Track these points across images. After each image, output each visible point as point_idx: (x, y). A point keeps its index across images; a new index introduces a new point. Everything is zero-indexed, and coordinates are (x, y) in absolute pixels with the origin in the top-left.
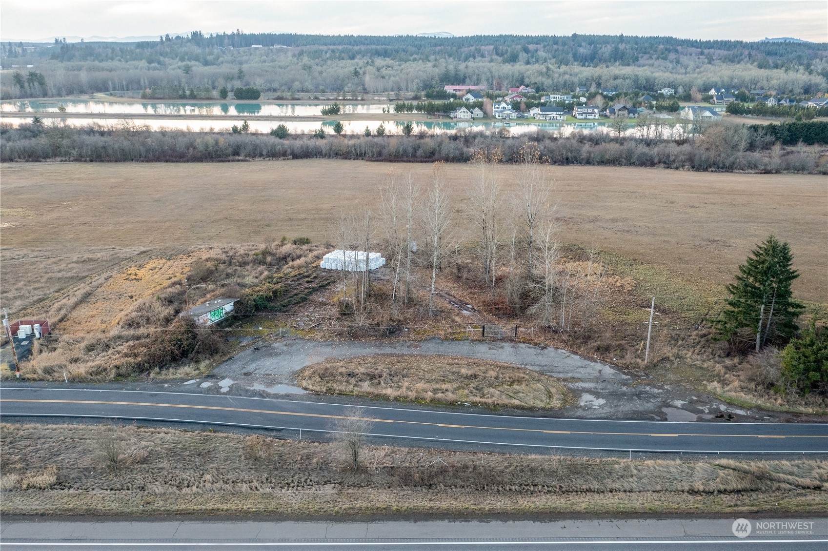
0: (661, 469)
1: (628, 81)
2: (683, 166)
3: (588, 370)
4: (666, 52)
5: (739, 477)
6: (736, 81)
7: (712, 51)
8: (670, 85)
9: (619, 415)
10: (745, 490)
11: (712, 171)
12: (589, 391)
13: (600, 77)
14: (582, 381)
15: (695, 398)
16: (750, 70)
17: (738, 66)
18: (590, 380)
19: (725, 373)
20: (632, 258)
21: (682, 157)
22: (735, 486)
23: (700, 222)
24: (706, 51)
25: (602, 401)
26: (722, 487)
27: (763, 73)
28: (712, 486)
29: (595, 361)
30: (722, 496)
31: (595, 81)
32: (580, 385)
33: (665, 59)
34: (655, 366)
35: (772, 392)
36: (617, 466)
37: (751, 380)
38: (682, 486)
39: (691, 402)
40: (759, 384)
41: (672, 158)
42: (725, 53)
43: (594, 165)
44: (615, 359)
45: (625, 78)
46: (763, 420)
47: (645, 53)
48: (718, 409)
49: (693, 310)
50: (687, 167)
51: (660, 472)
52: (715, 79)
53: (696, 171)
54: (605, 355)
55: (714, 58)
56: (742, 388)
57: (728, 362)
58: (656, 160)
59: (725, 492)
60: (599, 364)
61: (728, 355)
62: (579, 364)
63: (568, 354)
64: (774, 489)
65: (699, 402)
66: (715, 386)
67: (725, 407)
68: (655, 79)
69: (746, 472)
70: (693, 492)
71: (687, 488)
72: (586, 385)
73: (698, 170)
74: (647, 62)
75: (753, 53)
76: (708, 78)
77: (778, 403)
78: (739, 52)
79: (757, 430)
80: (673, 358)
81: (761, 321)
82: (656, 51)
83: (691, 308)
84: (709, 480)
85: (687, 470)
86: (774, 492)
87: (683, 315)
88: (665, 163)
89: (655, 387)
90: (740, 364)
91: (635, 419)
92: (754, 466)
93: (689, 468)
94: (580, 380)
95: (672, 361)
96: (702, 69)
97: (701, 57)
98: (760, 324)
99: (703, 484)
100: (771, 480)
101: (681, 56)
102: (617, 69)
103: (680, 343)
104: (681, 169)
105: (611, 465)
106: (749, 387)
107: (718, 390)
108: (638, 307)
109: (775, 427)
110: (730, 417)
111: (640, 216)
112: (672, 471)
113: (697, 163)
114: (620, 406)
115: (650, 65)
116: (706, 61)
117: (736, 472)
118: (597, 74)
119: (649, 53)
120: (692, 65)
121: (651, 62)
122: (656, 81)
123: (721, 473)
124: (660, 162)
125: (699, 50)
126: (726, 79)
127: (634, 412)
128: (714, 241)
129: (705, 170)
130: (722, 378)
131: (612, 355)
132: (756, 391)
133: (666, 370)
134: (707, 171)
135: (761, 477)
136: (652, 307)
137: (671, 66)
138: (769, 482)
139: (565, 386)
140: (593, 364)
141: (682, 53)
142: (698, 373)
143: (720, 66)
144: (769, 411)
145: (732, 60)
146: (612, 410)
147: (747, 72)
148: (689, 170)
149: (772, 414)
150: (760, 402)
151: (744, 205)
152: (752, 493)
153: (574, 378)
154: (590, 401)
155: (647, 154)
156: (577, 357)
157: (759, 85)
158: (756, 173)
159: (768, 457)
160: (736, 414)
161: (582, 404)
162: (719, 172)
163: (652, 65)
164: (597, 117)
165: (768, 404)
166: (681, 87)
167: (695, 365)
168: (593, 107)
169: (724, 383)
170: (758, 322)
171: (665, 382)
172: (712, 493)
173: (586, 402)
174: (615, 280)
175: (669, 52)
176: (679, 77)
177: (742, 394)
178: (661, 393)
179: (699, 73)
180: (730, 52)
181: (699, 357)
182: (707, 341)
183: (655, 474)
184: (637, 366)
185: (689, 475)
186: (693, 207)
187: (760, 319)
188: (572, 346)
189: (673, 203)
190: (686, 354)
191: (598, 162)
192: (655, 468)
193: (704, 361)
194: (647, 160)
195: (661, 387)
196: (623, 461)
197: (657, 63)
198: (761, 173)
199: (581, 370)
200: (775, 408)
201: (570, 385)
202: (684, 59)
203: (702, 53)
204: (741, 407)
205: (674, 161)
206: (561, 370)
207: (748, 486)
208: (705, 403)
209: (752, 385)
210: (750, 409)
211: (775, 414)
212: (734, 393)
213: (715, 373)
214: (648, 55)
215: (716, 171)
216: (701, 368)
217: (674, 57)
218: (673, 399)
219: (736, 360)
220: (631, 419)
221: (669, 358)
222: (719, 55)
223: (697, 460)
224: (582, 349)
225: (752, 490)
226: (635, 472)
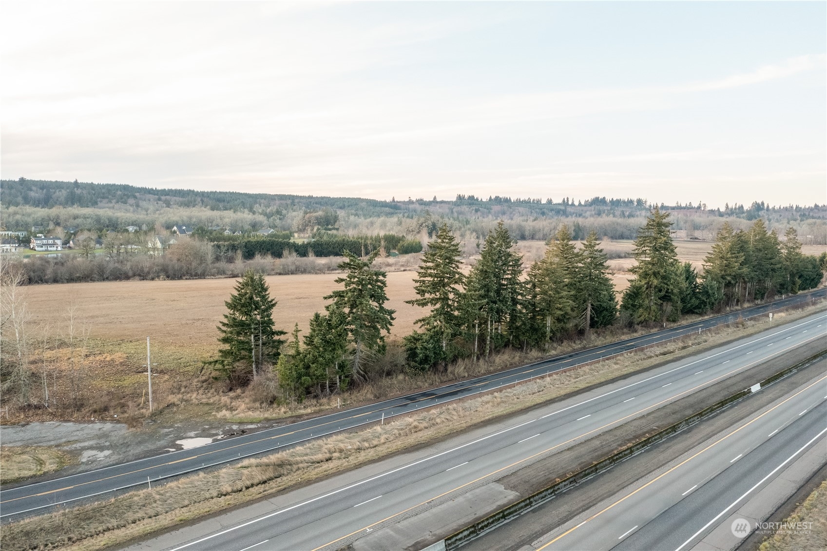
0: (186, 486)
1: (89, 220)
2: (158, 277)
3: (86, 431)
4: (125, 197)
5: (263, 470)
6: (194, 220)
7: (168, 197)
8: (133, 224)
9: (130, 458)
10: (271, 479)
11: (186, 279)
12: (91, 448)
13: (58, 217)
14: (80, 442)
15: (207, 427)
16: (205, 211)
17: (194, 208)
18: (89, 439)
19: (231, 403)
20: (119, 339)
21: (155, 268)
22: (260, 478)
23: (183, 309)
24: (163, 198)
25: (107, 453)
26: (249, 483)
27: (216, 214)
28: (239, 485)
29: (93, 422)
30: (250, 489)
31: (52, 221)
32: (78, 445)
33: (125, 203)
34: (161, 412)
35: (275, 405)
36: (136, 498)
37: (255, 401)
38: (210, 494)
39: (204, 430)
40: (262, 403)
41: (146, 270)
42: (181, 199)
43: (63, 283)
44: (116, 416)
45: (85, 218)
46: (273, 427)
47: (103, 198)
48: (231, 429)
49: (190, 365)
50: (162, 276)
51: (184, 490)
52: (175, 218)
53: (171, 280)
54: (103, 415)
55: (171, 203)
56: (249, 409)
57: (231, 394)
58: (130, 274)
59: (252, 485)
60: (98, 424)
61: (231, 390)
62: (74, 429)
63: (58, 424)
64: (294, 470)
65: (212, 428)
66: (225, 413)
67: (237, 426)
68: (117, 218)
69: (268, 465)
70: (221, 495)
71: (215, 494)
72: (86, 444)
73: (173, 279)
74: (107, 205)
75: (205, 200)
76: (169, 218)
77: (282, 411)
78: (193, 199)
79: (270, 434)
80: (179, 402)
81: (253, 351)
82: (114, 196)
83: (188, 364)
84: (235, 481)
85: (212, 480)
86: (295, 472)
87: (181, 371)
88: (140, 275)
89: (165, 427)
90: (243, 393)
91: (149, 457)
92: (273, 458)
93: (213, 477)
94: (76, 441)
95: (178, 405)
96: (162, 211)
97: (159, 202)
98: (253, 354)
99: (230, 486)
100: (290, 465)
101: (140, 201)
102: (76, 210)
103: (183, 390)
104: (156, 279)
105: (128, 500)
106: (255, 407)
107: (227, 415)
108: (134, 373)
109: (284, 429)
110: (243, 432)
111: (122, 311)
112: (196, 484)
113: (171, 272)
114: (130, 451)
115: (110, 208)
116: (165, 205)
117: (259, 468)
118: (54, 214)
119: (108, 198)
120: (151, 208)
121: (111, 205)
122: (119, 220)
123: (245, 471)
124: (134, 275)
125: (157, 197)
126: (185, 218)
127: (147, 452)
128: (199, 319)
129: (180, 278)
130: (229, 407)
131: (112, 412)
132: (261, 408)
133: (174, 413)
134: (182, 279)
135: (281, 465)
136: (149, 370)
137: (132, 209)
138: (289, 467)
139: (59, 450)
140: (90, 425)
141: (141, 199)
142: (207, 408)
143: (178, 209)
144: (276, 419)
145: (187, 205)
146: (121, 456)
147: (202, 213)
148: (165, 280)
149: (279, 421)
150: (267, 415)
151: (220, 295)
152: (277, 479)
153: (69, 441)
154: (92, 456)
155: (119, 270)
156: (71, 424)
157: (214, 223)
158: (226, 278)
159: (283, 449)
160: (248, 429)
161: (84, 460)
162: (193, 279)
163: (113, 208)
164: (59, 249)
165: (274, 415)
166: (144, 225)
167: (201, 403)
168: (54, 239)
169: (231, 409)
170: (251, 352)
171: (175, 422)
172: (240, 491)
173: (89, 457)
174: (104, 357)
175: (128, 198)
176: (141, 216)
177: (250, 413)
178: (173, 431)
179: (160, 214)
180: (184, 199)
181: (204, 396)
182: (209, 383)
183: (180, 492)
184: (142, 416)
185: (215, 483)
186: (174, 300)
187: (252, 349)
188: (61, 416)
189: (153, 300)
190: (191, 397)
191: (67, 280)
192: (179, 488)
193: (209, 398)
194: (121, 274)
195: (171, 427)
196: (142, 492)
197: (117, 206)
198: (230, 278)
199: (78, 433)
200: (280, 416)
201: (66, 448)
202: (143, 204)
203: (159, 199)
204: (252, 423)
205: (149, 273)
206: (51, 438)
207: (272, 475)
208: (217, 428)
209: (258, 405)
210: (260, 422)
211: (282, 420)
212: (243, 415)
213: (222, 404)
214: (107, 200)
215: (190, 279)
216: (207, 404)
217: (134, 202)
218: (185, 432)
219: (239, 391)
220: (144, 457)
221: (174, 403)
222: (175, 201)
223: (221, 469)
224: (75, 416)
225: (276, 478)
226: (158, 497)
